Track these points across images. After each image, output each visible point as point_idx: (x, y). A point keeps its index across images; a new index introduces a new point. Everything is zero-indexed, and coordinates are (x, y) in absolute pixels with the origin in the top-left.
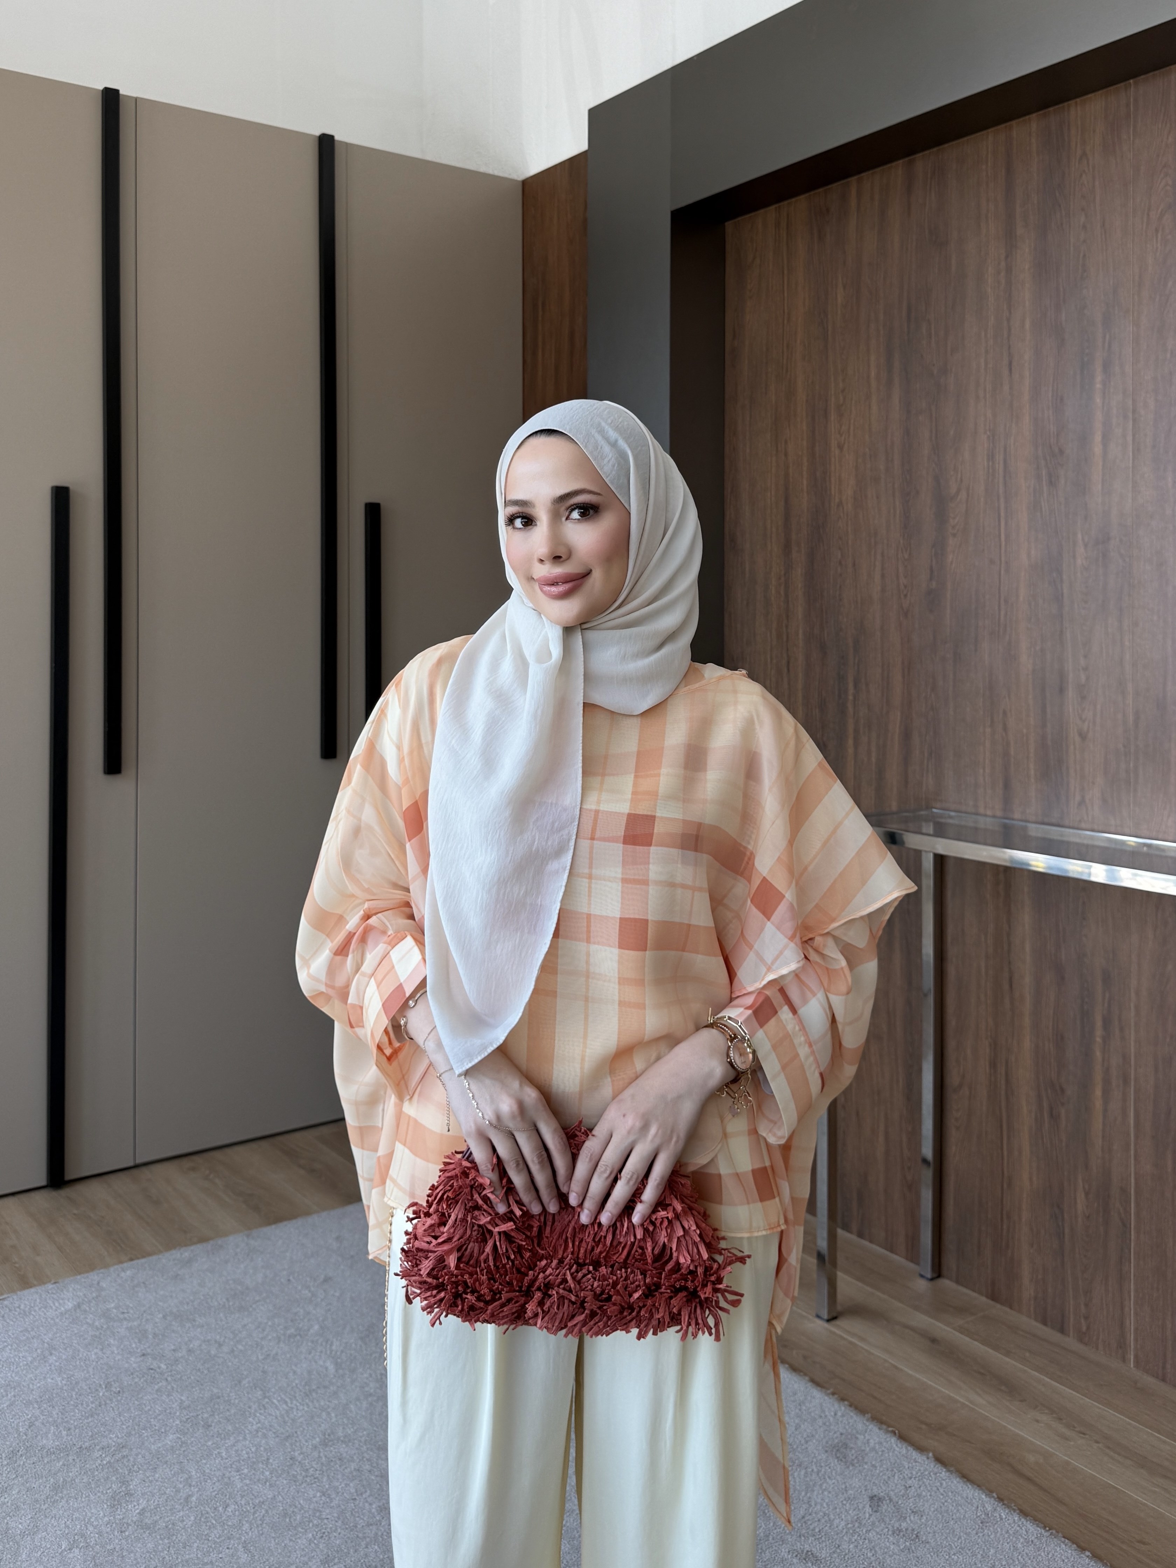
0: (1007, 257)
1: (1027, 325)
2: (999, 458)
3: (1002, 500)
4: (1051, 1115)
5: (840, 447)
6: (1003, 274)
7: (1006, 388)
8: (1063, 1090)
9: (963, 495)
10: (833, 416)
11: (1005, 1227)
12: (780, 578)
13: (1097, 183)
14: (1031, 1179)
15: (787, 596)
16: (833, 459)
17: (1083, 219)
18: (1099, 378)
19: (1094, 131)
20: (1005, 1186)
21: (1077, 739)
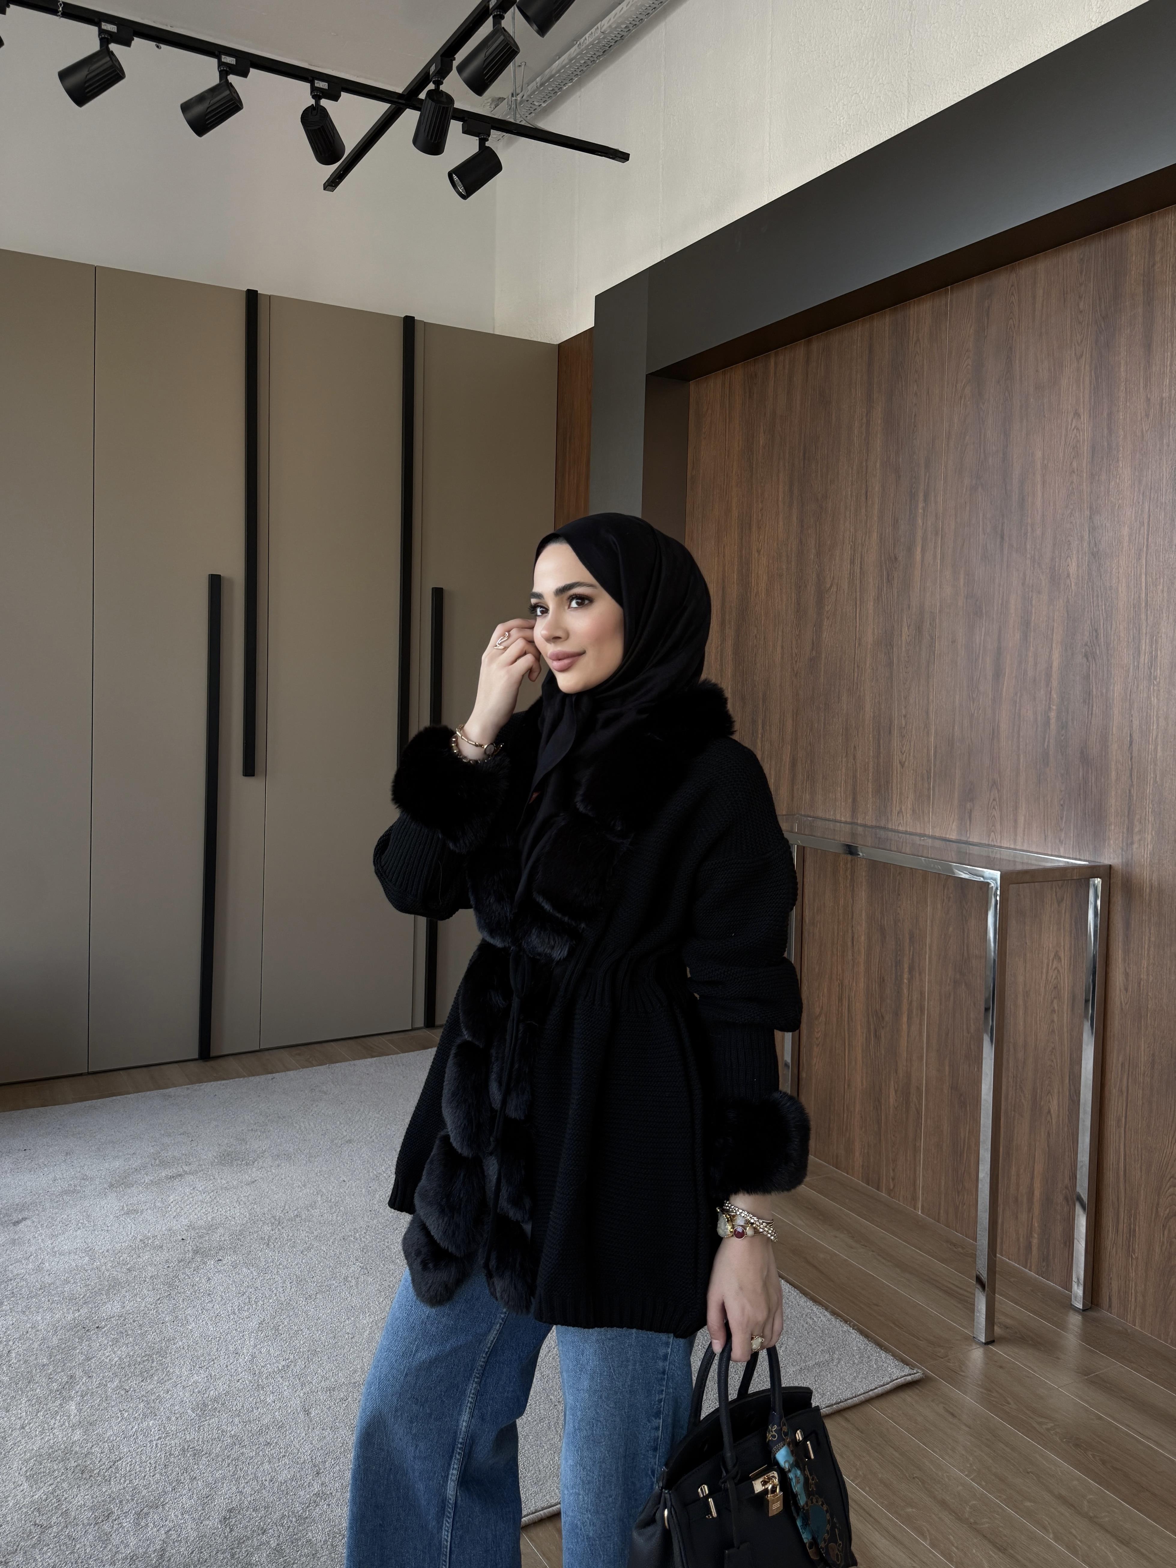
0: (867, 414)
1: (878, 465)
2: (857, 562)
3: (858, 594)
4: (876, 1035)
5: (759, 552)
6: (864, 426)
7: (863, 510)
8: (883, 1017)
9: (834, 589)
10: (754, 529)
11: (845, 1115)
12: (718, 648)
13: (925, 362)
14: (862, 1081)
15: (721, 660)
16: (753, 561)
17: (915, 388)
18: (921, 505)
19: (925, 323)
20: (846, 1087)
21: (899, 766)
